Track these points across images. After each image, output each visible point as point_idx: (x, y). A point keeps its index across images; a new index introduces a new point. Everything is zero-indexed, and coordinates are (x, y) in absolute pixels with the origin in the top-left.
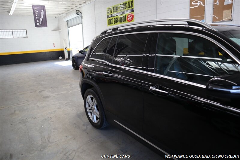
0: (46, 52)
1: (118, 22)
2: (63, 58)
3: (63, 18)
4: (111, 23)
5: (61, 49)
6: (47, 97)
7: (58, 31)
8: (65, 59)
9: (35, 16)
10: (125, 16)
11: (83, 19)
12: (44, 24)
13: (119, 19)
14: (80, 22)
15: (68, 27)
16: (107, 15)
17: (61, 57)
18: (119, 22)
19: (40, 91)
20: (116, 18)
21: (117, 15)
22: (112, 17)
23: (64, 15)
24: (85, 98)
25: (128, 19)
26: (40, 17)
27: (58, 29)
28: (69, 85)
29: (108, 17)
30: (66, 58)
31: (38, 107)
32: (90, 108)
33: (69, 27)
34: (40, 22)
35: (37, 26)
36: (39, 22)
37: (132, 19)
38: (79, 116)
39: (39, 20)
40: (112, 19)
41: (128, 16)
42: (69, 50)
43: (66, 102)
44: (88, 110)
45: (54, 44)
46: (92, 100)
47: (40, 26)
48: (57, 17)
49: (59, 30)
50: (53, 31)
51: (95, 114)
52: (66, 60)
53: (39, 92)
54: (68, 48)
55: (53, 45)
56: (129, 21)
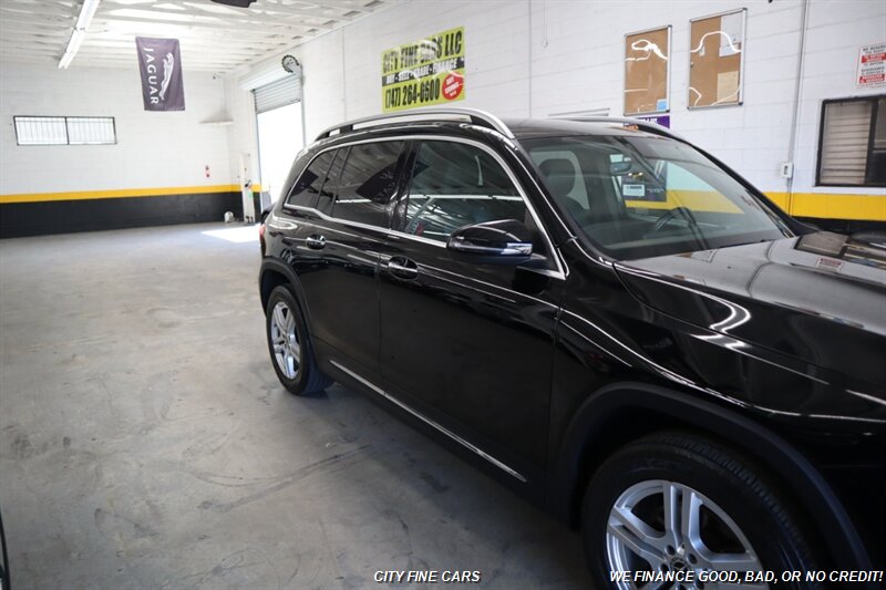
0: (178, 196)
1: (415, 99)
2: (239, 217)
3: (242, 79)
4: (393, 102)
5: (232, 186)
6: (170, 325)
7: (222, 124)
8: (242, 220)
9: (144, 75)
10: (438, 80)
11: (305, 86)
12: (173, 99)
13: (418, 91)
14: (295, 95)
15: (258, 111)
16: (381, 74)
17: (232, 214)
18: (418, 98)
19: (149, 308)
20: (410, 86)
21: (412, 78)
22: (396, 81)
23: (245, 69)
24: (268, 311)
25: (448, 90)
26: (161, 78)
27: (223, 116)
28: (243, 294)
29: (384, 84)
30: (248, 217)
31: (142, 347)
32: (281, 338)
33: (260, 112)
34: (162, 94)
35: (149, 106)
36: (156, 95)
37: (459, 90)
38: (255, 369)
39: (159, 87)
40: (397, 89)
41: (445, 82)
42: (257, 191)
43: (224, 338)
44: (275, 347)
45: (207, 169)
46: (285, 315)
47: (162, 105)
48: (222, 78)
49: (226, 120)
50: (205, 122)
51: (291, 355)
52: (245, 225)
53: (149, 311)
54: (255, 182)
55: (204, 172)
56: (448, 97)
